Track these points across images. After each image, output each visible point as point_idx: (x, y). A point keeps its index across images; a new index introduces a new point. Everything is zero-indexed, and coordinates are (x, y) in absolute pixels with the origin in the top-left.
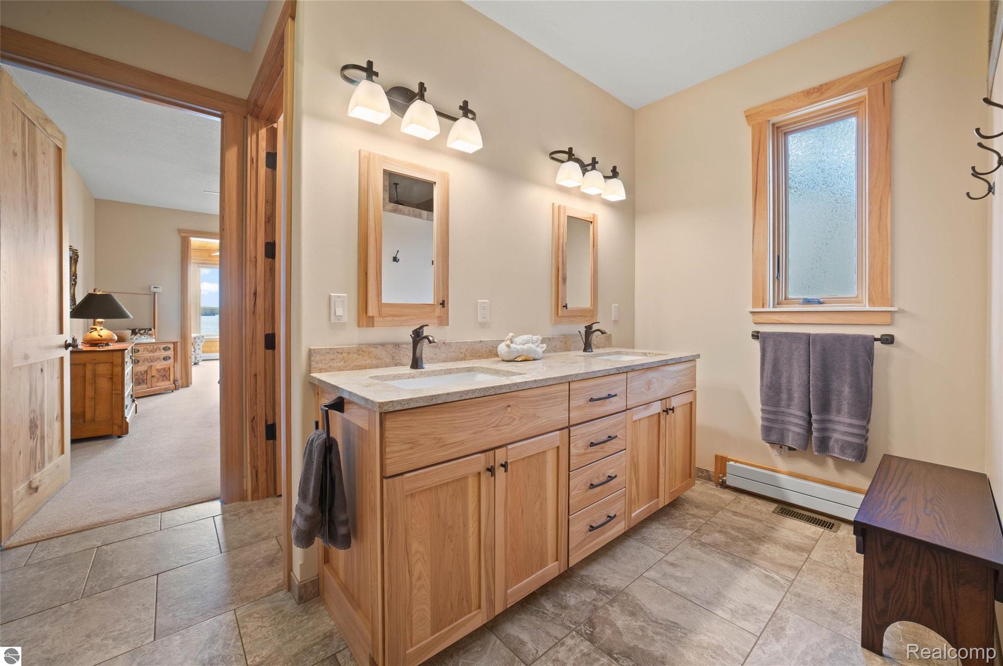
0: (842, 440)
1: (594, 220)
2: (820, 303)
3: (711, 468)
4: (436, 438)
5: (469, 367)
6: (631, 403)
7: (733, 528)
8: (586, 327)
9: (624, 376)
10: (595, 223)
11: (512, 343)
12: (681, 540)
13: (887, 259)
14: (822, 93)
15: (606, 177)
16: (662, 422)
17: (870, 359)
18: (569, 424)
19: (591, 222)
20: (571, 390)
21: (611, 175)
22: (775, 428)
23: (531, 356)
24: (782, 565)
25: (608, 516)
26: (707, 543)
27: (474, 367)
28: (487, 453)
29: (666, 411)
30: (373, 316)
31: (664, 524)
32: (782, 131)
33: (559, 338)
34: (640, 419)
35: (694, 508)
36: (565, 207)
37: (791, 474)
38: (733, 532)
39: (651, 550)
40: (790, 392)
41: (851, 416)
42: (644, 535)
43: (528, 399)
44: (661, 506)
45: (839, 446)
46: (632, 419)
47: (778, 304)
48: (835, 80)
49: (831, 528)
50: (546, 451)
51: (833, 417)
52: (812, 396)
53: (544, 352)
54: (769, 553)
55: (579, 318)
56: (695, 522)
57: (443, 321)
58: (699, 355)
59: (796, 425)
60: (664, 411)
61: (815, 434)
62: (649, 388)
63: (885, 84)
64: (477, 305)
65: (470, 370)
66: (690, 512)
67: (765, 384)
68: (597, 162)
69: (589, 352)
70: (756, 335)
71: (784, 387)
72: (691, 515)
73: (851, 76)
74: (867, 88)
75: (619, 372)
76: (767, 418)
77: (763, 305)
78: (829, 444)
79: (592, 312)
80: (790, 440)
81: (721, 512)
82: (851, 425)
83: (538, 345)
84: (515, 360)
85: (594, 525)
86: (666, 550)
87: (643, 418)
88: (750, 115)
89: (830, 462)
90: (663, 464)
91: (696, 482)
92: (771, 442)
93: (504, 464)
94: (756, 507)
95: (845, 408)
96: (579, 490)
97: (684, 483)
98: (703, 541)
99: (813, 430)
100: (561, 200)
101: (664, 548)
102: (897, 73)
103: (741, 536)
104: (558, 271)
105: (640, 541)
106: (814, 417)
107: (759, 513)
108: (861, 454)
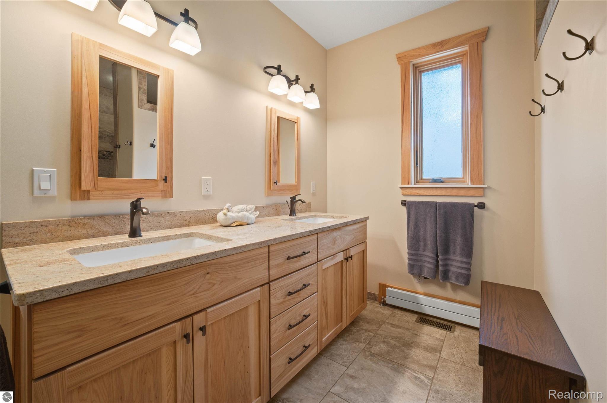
0: (457, 272)
1: (298, 121)
2: (442, 182)
3: (376, 292)
4: (115, 318)
5: (187, 233)
6: (320, 257)
7: (392, 338)
8: (291, 198)
9: (316, 236)
10: (299, 123)
11: (229, 211)
12: (358, 353)
13: (481, 154)
14: (443, 46)
15: (306, 92)
16: (344, 267)
17: (472, 219)
18: (269, 280)
19: (296, 123)
20: (270, 252)
21: (310, 91)
22: (417, 265)
23: (245, 222)
24: (425, 366)
25: (304, 346)
26: (375, 353)
27: (193, 233)
28: (183, 321)
29: (347, 259)
30: (89, 190)
31: (346, 341)
32: (418, 70)
33: (271, 206)
34: (328, 268)
35: (366, 324)
36: (275, 110)
37: (426, 295)
38: (392, 341)
39: (337, 365)
40: (425, 240)
41: (462, 256)
42: (332, 352)
43: (228, 264)
44: (344, 328)
45: (455, 276)
46: (322, 268)
47: (417, 183)
48: (450, 38)
49: (450, 330)
50: (248, 306)
51: (451, 257)
52: (439, 243)
53: (257, 217)
54: (416, 356)
55: (287, 191)
56: (367, 336)
57: (167, 194)
58: (369, 217)
59: (429, 262)
60: (345, 259)
61: (440, 268)
62: (334, 244)
63: (479, 43)
64: (201, 180)
65: (189, 235)
66: (364, 328)
67: (410, 236)
68: (299, 79)
69: (294, 216)
70: (404, 203)
71: (421, 238)
72: (364, 330)
73: (459, 37)
74: (468, 45)
75: (311, 233)
76: (411, 259)
77: (408, 183)
78: (448, 275)
79: (297, 187)
80: (426, 273)
81: (383, 325)
82: (462, 262)
83: (252, 213)
84: (231, 225)
85: (293, 357)
86: (348, 363)
87: (330, 266)
88: (400, 58)
89: (449, 285)
90: (345, 297)
91: (367, 302)
92: (414, 274)
93: (202, 327)
94: (404, 318)
95: (458, 251)
96: (279, 332)
97: (359, 307)
98: (373, 352)
99: (439, 266)
100: (272, 104)
101: (346, 362)
102: (485, 37)
103: (397, 344)
104: (271, 157)
105: (329, 357)
106: (440, 257)
107: (407, 323)
108: (467, 279)
